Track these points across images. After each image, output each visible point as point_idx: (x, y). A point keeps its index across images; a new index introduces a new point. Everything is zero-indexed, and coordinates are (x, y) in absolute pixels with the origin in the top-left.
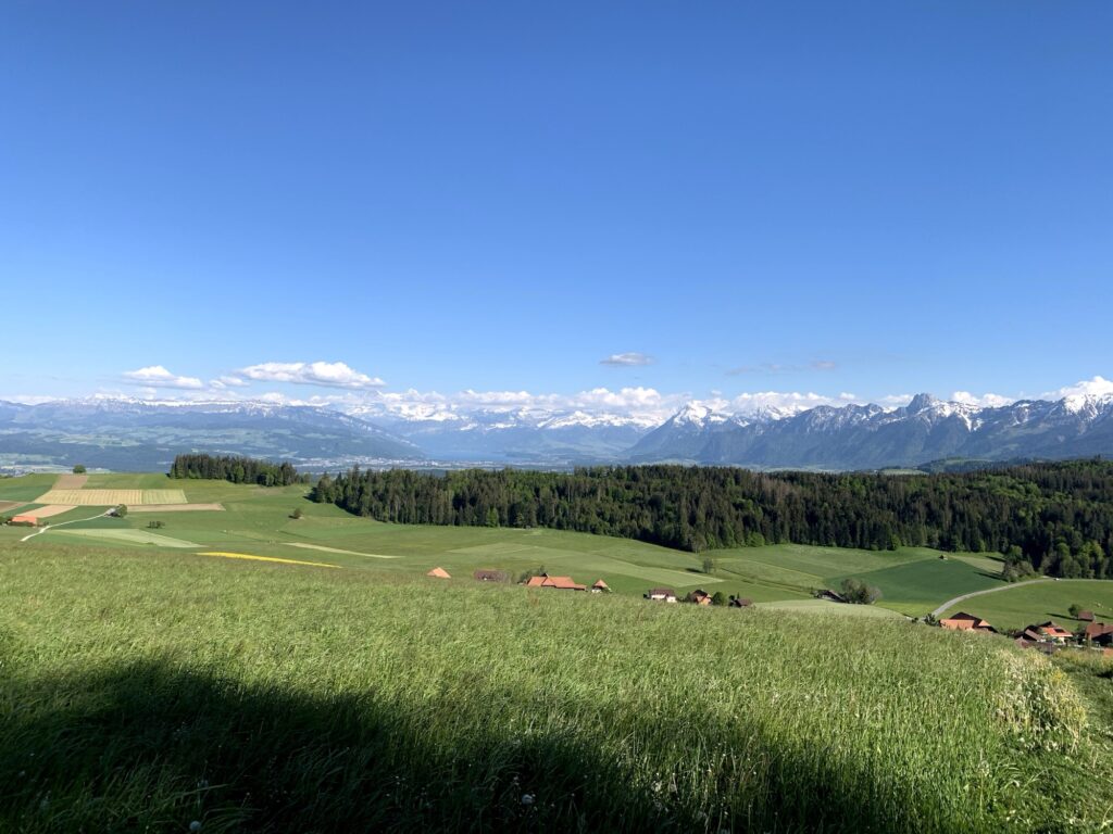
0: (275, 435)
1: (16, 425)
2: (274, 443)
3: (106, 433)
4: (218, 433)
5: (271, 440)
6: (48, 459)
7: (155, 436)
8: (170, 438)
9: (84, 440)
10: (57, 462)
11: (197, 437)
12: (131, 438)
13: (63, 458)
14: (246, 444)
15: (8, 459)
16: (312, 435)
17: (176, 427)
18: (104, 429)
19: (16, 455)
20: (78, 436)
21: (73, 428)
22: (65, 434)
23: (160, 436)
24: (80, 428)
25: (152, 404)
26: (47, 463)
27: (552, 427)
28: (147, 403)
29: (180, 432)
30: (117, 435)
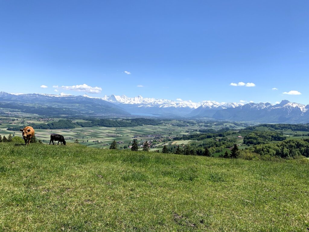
0: (87, 106)
1: (11, 100)
2: (87, 108)
3: (38, 103)
4: (71, 105)
5: (86, 107)
6: (20, 110)
7: (51, 105)
8: (56, 106)
9: (30, 105)
10: (22, 111)
11: (64, 106)
12: (45, 105)
13: (24, 110)
14: (79, 108)
15: (7, 110)
16: (98, 106)
17: (58, 103)
18: (37, 102)
19: (10, 109)
20: (29, 104)
21: (28, 102)
22: (26, 103)
23: (53, 105)
24: (30, 102)
25: (51, 96)
26: (19, 112)
27: (165, 107)
28: (50, 96)
29: (60, 104)
30: (41, 104)
